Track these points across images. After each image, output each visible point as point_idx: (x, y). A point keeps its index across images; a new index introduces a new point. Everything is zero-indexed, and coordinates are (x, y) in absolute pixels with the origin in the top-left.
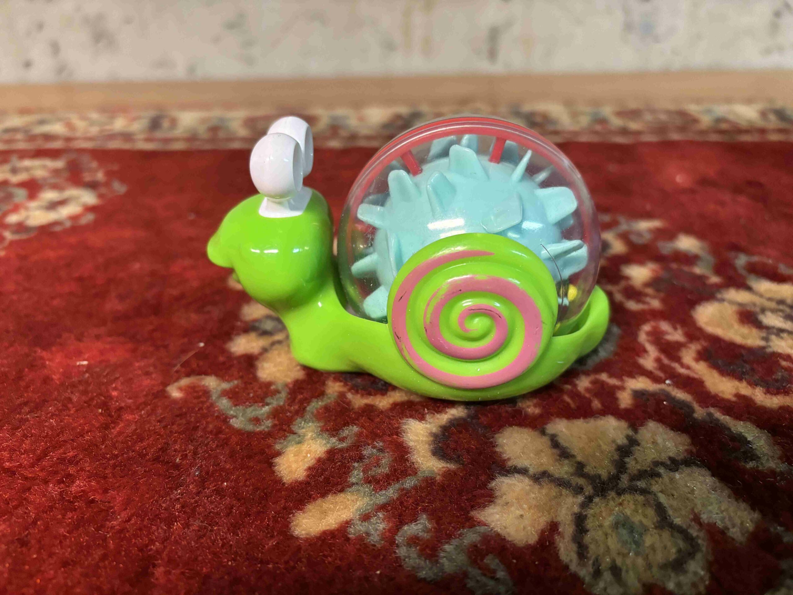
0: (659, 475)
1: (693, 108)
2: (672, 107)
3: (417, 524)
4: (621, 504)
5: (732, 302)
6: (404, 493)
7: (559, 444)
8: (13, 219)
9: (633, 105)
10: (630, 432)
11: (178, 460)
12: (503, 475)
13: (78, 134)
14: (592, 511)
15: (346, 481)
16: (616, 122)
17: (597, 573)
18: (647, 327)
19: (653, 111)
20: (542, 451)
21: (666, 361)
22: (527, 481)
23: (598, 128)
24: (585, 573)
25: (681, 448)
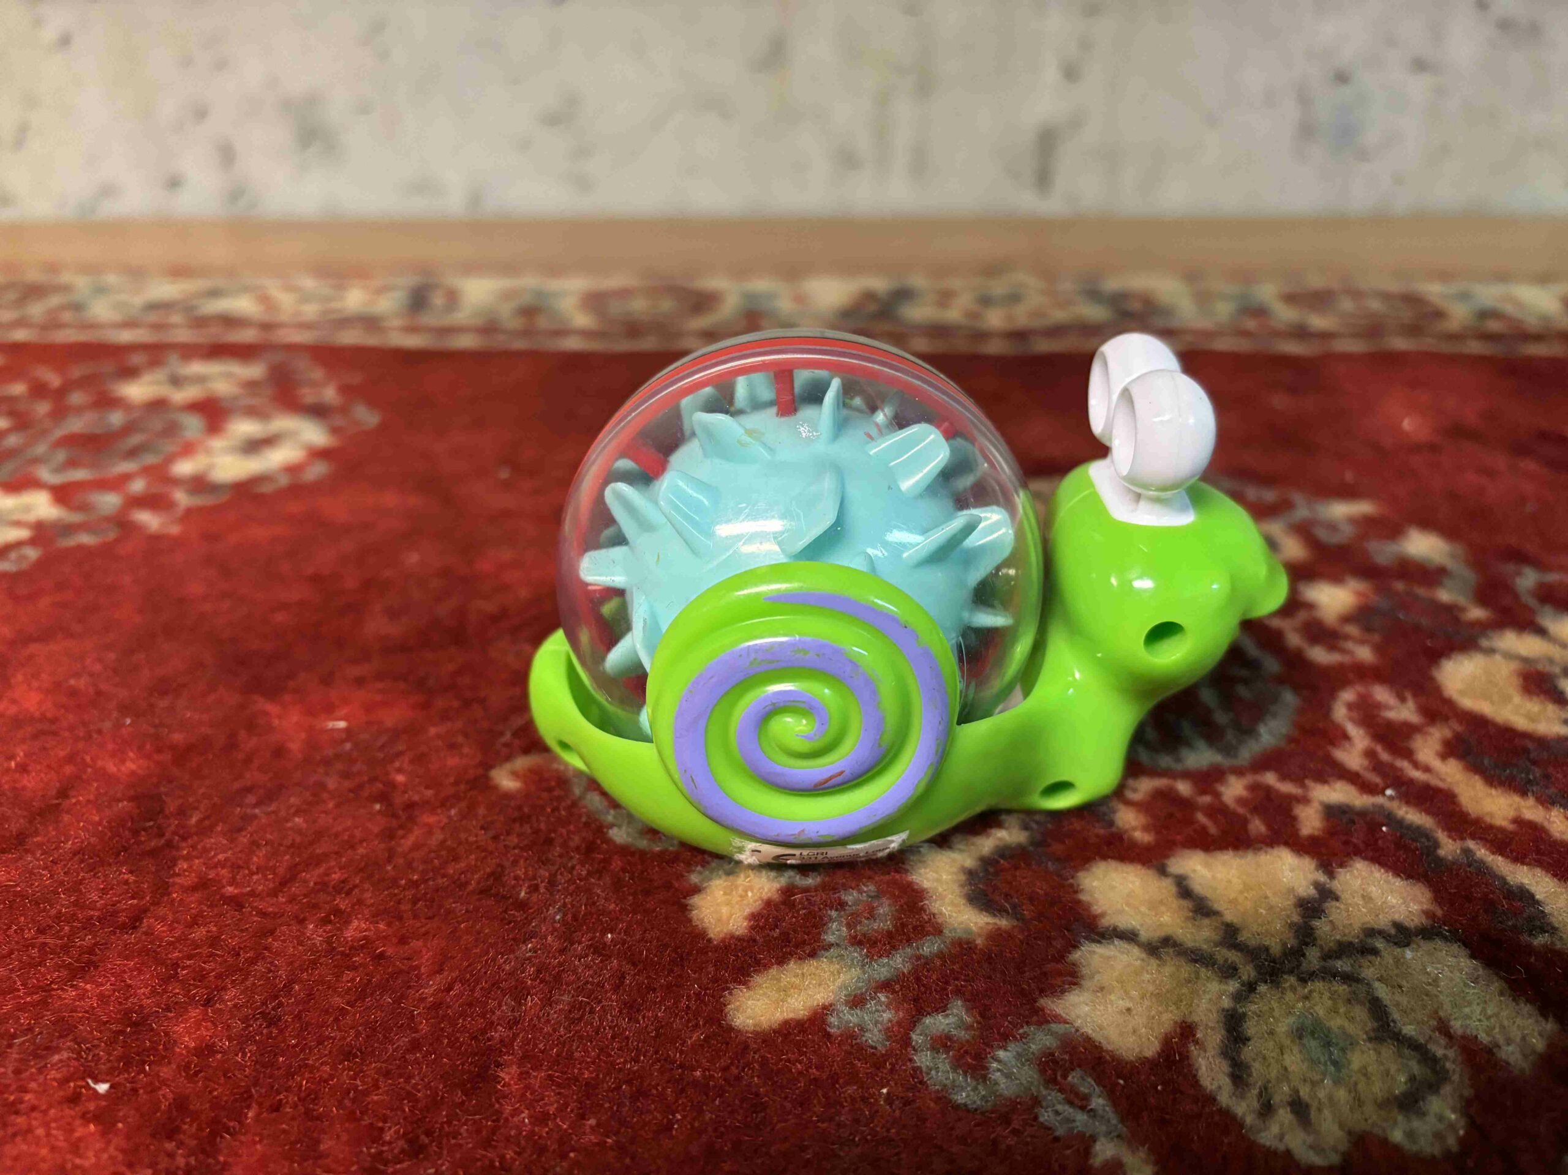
0: (1375, 952)
1: (1434, 290)
2: (1394, 286)
3: (947, 1016)
4: (1306, 998)
5: (1509, 656)
6: (923, 965)
7: (1192, 891)
8: (184, 468)
9: (1316, 281)
10: (1322, 878)
11: (523, 894)
12: (1094, 941)
13: (284, 317)
14: (1254, 1007)
15: (818, 940)
16: (1285, 314)
17: (1267, 1109)
18: (1347, 695)
19: (1357, 294)
20: (1161, 902)
21: (1385, 756)
22: (1136, 951)
23: (1251, 324)
24: (1244, 1109)
25: (1415, 907)
